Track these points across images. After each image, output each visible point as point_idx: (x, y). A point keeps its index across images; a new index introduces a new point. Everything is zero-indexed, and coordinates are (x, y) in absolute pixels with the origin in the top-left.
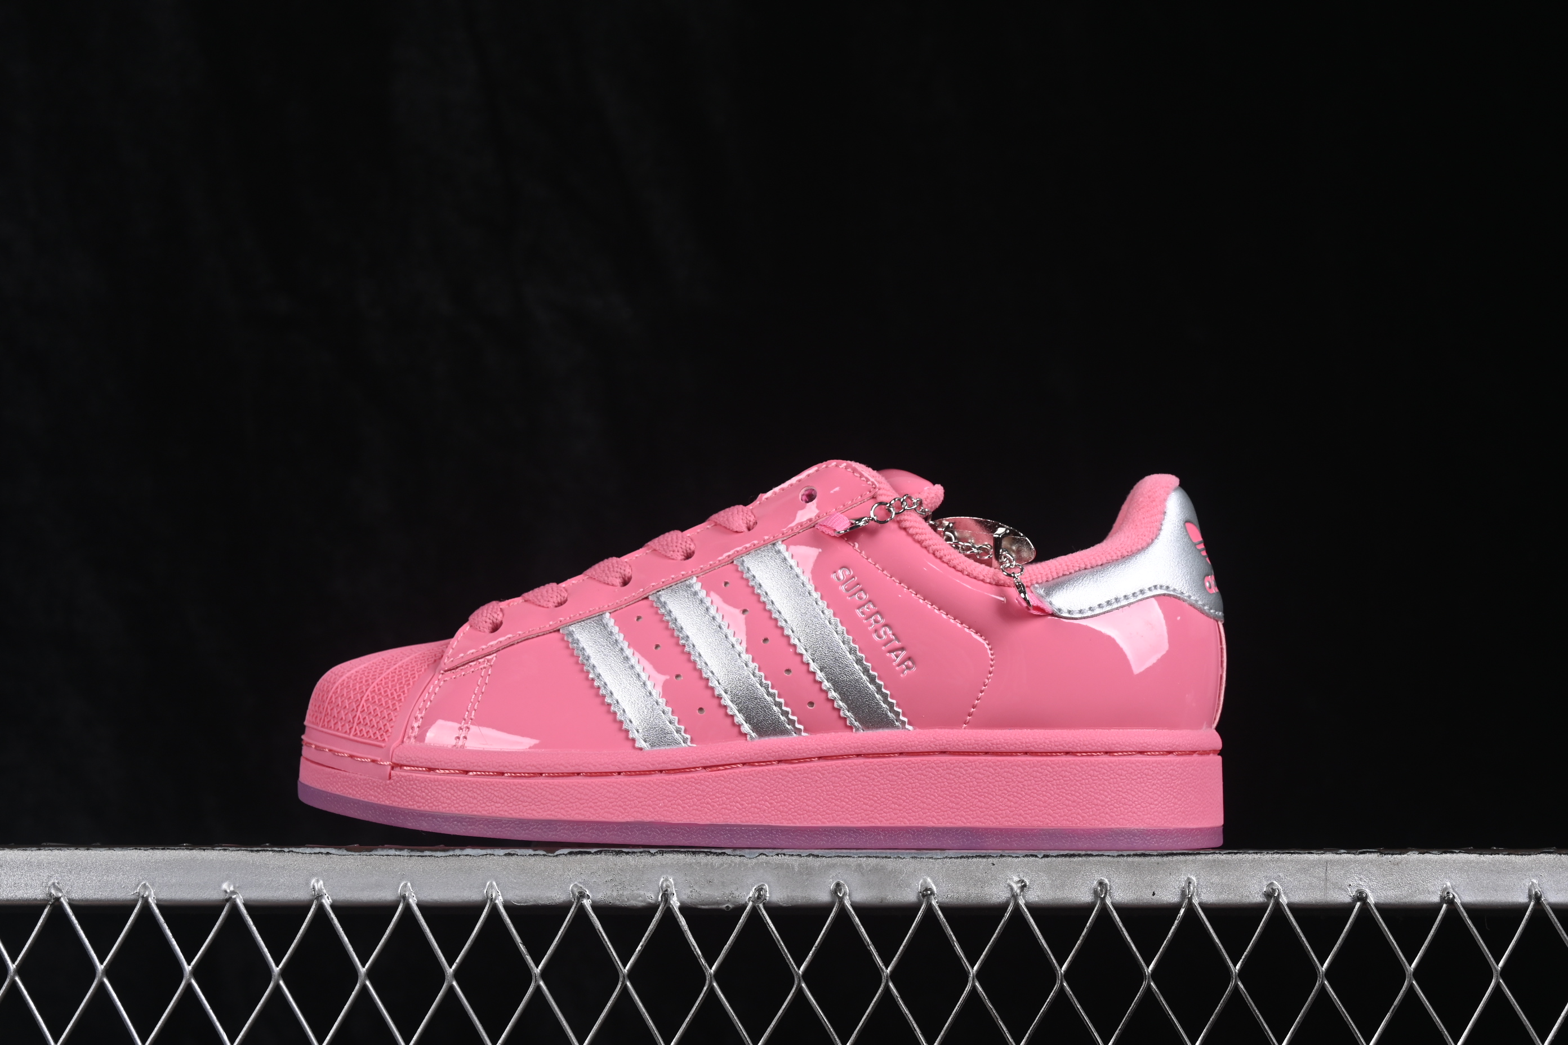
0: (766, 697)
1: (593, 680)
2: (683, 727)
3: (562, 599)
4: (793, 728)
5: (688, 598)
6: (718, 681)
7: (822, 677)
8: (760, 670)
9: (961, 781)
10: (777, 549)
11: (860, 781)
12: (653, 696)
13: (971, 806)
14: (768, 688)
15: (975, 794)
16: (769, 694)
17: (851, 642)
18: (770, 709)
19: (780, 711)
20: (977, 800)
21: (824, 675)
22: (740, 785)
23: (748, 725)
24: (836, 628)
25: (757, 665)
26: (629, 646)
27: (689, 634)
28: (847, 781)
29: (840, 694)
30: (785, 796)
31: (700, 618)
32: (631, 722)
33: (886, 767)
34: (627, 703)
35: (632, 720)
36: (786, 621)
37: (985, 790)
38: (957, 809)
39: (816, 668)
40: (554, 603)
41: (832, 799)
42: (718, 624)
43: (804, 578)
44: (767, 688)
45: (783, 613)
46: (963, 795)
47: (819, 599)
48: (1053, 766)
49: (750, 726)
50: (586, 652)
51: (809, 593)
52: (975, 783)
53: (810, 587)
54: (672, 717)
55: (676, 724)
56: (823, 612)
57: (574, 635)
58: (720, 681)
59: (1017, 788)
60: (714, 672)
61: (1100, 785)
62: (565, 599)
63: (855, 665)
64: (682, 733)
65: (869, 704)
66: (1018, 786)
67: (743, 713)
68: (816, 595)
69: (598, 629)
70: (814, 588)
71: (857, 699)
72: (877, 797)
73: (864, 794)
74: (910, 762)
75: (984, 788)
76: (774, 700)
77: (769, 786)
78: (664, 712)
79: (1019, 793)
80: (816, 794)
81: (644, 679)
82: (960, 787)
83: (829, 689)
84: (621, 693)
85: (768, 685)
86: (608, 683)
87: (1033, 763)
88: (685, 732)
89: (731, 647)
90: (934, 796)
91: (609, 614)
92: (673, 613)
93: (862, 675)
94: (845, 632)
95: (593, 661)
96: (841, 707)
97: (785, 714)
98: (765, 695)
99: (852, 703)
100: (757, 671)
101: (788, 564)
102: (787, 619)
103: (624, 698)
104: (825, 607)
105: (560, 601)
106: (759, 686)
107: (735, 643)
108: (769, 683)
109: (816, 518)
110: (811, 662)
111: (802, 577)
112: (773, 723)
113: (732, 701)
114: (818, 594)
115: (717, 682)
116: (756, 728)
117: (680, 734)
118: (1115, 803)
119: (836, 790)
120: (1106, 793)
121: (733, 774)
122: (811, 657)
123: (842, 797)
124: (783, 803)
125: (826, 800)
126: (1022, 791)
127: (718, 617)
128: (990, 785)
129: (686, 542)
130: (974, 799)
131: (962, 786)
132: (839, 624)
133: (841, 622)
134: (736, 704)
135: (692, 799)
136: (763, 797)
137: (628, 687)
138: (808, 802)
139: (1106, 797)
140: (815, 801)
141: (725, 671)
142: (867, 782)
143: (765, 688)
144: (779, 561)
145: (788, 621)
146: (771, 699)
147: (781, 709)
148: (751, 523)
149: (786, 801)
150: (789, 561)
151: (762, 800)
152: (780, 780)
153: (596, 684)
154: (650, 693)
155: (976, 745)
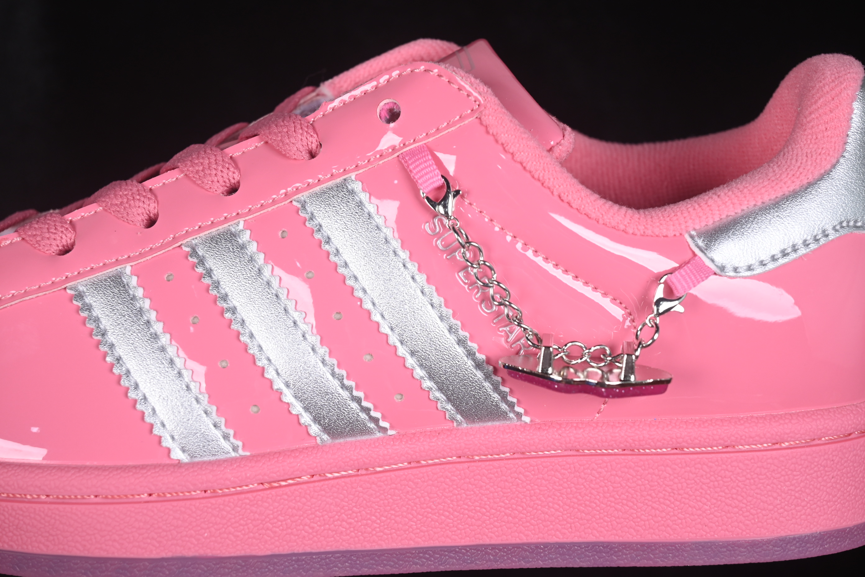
0: (341, 391)
1: (112, 366)
2: (231, 432)
3: (69, 240)
4: (376, 427)
5: (234, 252)
6: (277, 371)
7: (414, 363)
8: (330, 356)
9: (592, 486)
10: (349, 187)
11: (463, 490)
12: (191, 390)
13: (605, 516)
14: (343, 379)
15: (610, 501)
16: (343, 386)
17: (451, 317)
18: (347, 406)
19: (359, 407)
20: (613, 509)
21: (416, 360)
22: (309, 503)
23: (318, 426)
24: (431, 300)
25: (328, 350)
26: (158, 320)
27: (237, 304)
28: (447, 490)
29: (436, 383)
30: (367, 513)
31: (250, 282)
32: (163, 425)
33: (497, 472)
34: (157, 399)
35: (165, 423)
36: (365, 291)
37: (623, 496)
38: (587, 520)
39: (405, 352)
40: (58, 246)
41: (428, 513)
42: (274, 292)
43: (388, 232)
44: (341, 380)
45: (360, 278)
46: (595, 503)
47: (408, 260)
48: (710, 464)
49: (320, 427)
50: (101, 322)
51: (395, 252)
52: (611, 488)
53: (396, 244)
54: (217, 420)
55: (223, 427)
56: (413, 278)
57: (85, 298)
58: (279, 371)
59: (664, 492)
60: (271, 358)
61: (768, 485)
62: (72, 240)
63: (457, 346)
64: (232, 439)
65: (474, 395)
66: (666, 491)
67: (310, 412)
68: (404, 255)
69: (116, 291)
70: (400, 245)
71: (459, 388)
72: (485, 509)
73: (469, 506)
74: (528, 465)
75: (622, 493)
76: (351, 394)
77: (347, 502)
78: (206, 412)
79: (667, 499)
80: (408, 508)
81: (179, 366)
82: (592, 494)
83: (422, 378)
84: (148, 384)
85: (343, 376)
86: (132, 371)
87: (685, 462)
88: (235, 436)
89: (292, 324)
90: (559, 505)
91: (130, 268)
92: (215, 272)
93: (465, 358)
94: (443, 305)
95: (111, 338)
96: (439, 400)
97: (366, 410)
98: (339, 388)
99: (452, 395)
100: (327, 358)
101: (365, 210)
102: (366, 288)
103: (153, 392)
104: (416, 272)
105: (65, 243)
106: (330, 378)
107: (297, 319)
108: (344, 373)
109: (400, 145)
110: (398, 344)
111: (384, 230)
112: (350, 423)
113: (295, 397)
114: (406, 254)
115: (274, 373)
116: (326, 429)
117: (229, 440)
118: (786, 505)
119: (433, 502)
120: (775, 495)
121: (300, 490)
122: (398, 338)
123: (440, 510)
124: (365, 522)
125: (420, 515)
126: (670, 496)
127: (274, 283)
128: (630, 489)
129: (228, 169)
130: (609, 508)
131: (593, 491)
132: (435, 294)
133: (437, 290)
134: (301, 401)
135: (247, 524)
136: (339, 516)
137: (158, 378)
138: (398, 519)
139: (776, 498)
140: (406, 517)
141: (285, 357)
142: (473, 491)
143: (339, 380)
144: (352, 205)
145: (367, 289)
146: (347, 393)
147: (360, 405)
148: (314, 146)
149: (369, 519)
150: (366, 206)
151: (338, 520)
152: (361, 494)
153: (116, 371)
154: (188, 387)
155: (613, 442)
